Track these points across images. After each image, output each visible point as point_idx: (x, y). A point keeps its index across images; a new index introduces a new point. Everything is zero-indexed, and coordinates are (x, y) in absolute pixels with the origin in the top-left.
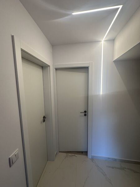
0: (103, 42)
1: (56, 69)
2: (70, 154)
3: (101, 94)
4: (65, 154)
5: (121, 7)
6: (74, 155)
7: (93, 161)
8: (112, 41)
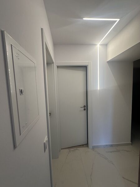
0: (98, 46)
1: (57, 67)
2: (72, 149)
3: (99, 89)
4: (67, 150)
5: (118, 20)
6: (76, 149)
7: (94, 150)
8: (106, 45)
